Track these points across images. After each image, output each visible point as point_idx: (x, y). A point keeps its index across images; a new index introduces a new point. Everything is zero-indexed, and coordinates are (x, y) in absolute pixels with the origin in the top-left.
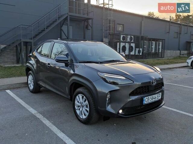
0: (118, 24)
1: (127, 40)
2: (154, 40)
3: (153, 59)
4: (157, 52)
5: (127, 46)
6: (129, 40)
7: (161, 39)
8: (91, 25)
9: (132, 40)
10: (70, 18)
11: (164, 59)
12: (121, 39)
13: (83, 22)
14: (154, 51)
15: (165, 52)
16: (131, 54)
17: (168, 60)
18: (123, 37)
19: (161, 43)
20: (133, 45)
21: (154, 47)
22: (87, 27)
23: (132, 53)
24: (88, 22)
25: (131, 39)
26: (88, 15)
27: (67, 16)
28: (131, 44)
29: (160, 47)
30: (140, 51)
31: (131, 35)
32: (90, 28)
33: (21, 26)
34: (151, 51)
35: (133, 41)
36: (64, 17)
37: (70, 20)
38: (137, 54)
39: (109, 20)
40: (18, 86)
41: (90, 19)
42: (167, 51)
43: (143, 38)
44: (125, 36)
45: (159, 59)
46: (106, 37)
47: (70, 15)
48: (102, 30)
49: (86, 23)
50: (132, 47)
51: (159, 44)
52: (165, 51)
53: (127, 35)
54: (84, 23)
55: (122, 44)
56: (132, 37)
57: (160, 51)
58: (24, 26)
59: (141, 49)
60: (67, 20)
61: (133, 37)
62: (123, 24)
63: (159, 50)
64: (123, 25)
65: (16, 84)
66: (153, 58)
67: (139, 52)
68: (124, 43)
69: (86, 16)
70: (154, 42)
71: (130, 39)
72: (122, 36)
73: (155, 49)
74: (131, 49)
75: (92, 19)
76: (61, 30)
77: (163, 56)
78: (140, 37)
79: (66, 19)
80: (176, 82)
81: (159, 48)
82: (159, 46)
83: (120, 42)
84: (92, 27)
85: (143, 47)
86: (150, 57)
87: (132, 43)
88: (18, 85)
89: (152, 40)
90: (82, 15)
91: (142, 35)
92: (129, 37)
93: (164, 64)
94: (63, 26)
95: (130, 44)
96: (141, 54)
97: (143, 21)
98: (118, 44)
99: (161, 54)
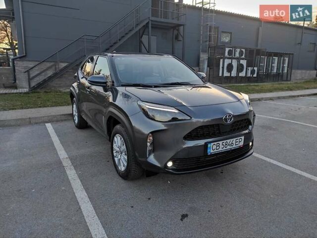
0: (223, 32)
1: (234, 56)
2: (276, 54)
3: (273, 83)
4: (281, 72)
5: (235, 63)
6: (237, 55)
7: (286, 54)
8: (182, 34)
9: (242, 55)
10: (152, 24)
11: (289, 82)
12: (226, 54)
13: (172, 30)
14: (275, 71)
15: (292, 73)
16: (240, 75)
17: (294, 85)
18: (229, 51)
19: (287, 59)
20: (244, 62)
21: (275, 65)
22: (177, 38)
23: (242, 74)
24: (178, 30)
25: (241, 53)
26: (178, 20)
27: (149, 22)
28: (241, 61)
29: (286, 65)
30: (255, 70)
31: (241, 48)
32: (180, 38)
33: (85, 37)
34: (271, 71)
35: (243, 57)
36: (144, 23)
37: (152, 27)
38: (249, 75)
39: (210, 27)
40: (63, 118)
41: (181, 25)
42: (296, 71)
43: (259, 52)
44: (232, 49)
45: (283, 82)
46: (204, 51)
47: (152, 21)
48: (199, 41)
49: (176, 32)
50: (242, 65)
51: (284, 60)
52: (293, 71)
53: (235, 48)
54: (173, 32)
55: (227, 62)
56: (242, 51)
57: (286, 71)
58: (90, 38)
59: (256, 69)
60: (148, 27)
61: (244, 50)
62: (230, 31)
63: (283, 70)
64: (231, 33)
65: (61, 115)
66: (273, 81)
67: (253, 72)
68: (231, 60)
69: (175, 22)
70: (276, 58)
71: (239, 54)
72: (227, 50)
73: (277, 69)
74: (240, 68)
75: (183, 25)
76: (141, 42)
77: (289, 79)
78: (255, 51)
79: (146, 26)
80: (294, 117)
81: (283, 67)
82: (283, 64)
83: (224, 58)
84: (183, 37)
85: (260, 65)
86: (269, 79)
87: (243, 59)
88: (63, 116)
89: (273, 54)
90: (170, 21)
91: (259, 47)
92: (238, 50)
93: (287, 90)
94: (144, 36)
95: (239, 62)
96: (255, 75)
97: (260, 28)
98: (221, 60)
99: (286, 76)
